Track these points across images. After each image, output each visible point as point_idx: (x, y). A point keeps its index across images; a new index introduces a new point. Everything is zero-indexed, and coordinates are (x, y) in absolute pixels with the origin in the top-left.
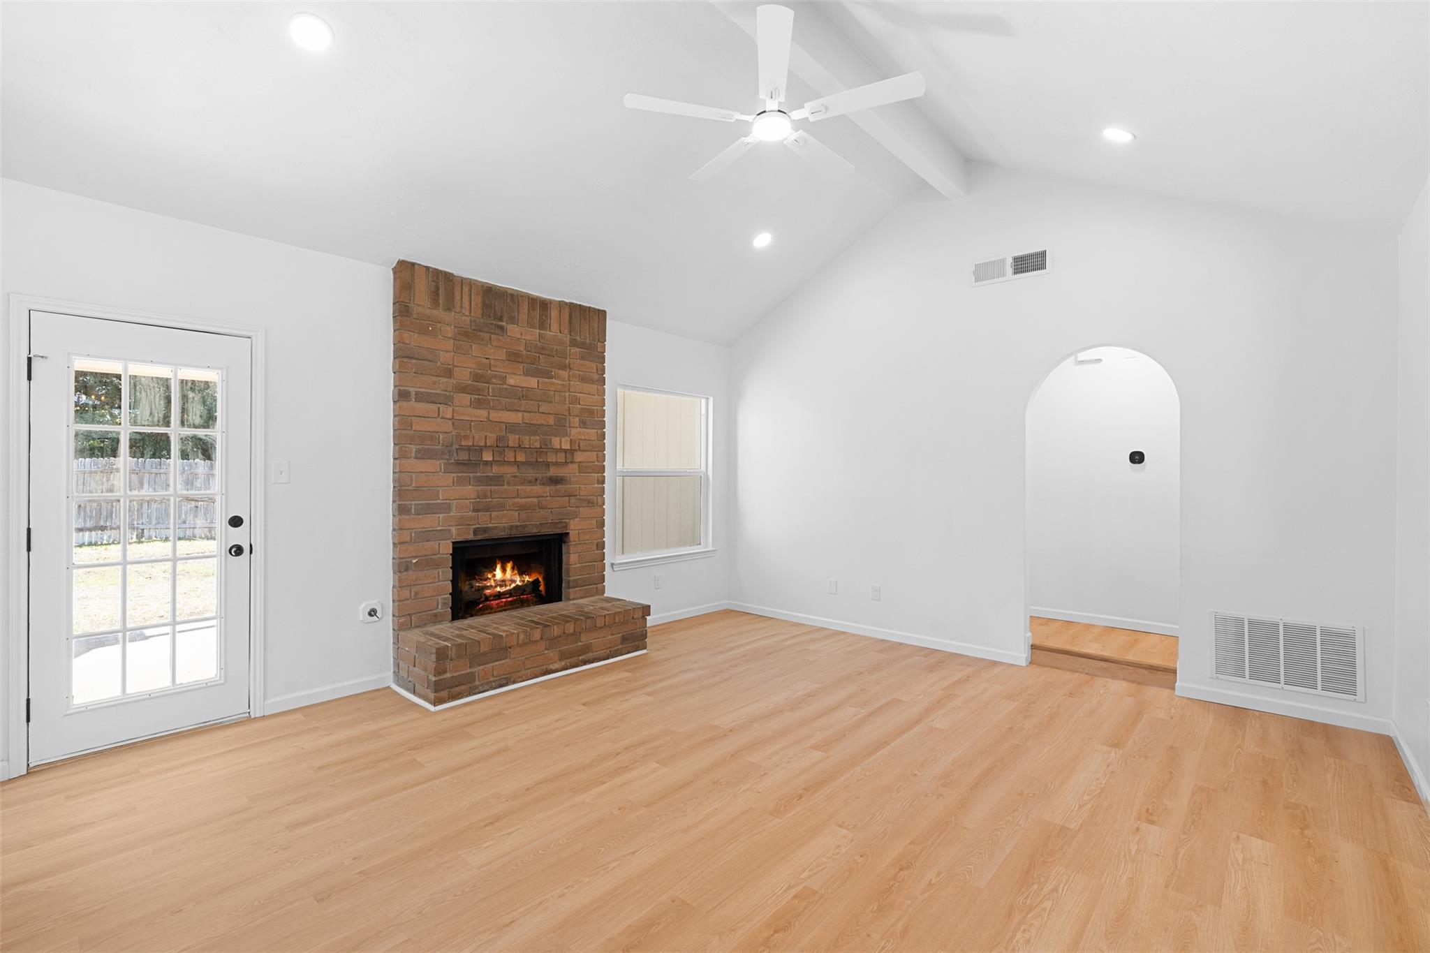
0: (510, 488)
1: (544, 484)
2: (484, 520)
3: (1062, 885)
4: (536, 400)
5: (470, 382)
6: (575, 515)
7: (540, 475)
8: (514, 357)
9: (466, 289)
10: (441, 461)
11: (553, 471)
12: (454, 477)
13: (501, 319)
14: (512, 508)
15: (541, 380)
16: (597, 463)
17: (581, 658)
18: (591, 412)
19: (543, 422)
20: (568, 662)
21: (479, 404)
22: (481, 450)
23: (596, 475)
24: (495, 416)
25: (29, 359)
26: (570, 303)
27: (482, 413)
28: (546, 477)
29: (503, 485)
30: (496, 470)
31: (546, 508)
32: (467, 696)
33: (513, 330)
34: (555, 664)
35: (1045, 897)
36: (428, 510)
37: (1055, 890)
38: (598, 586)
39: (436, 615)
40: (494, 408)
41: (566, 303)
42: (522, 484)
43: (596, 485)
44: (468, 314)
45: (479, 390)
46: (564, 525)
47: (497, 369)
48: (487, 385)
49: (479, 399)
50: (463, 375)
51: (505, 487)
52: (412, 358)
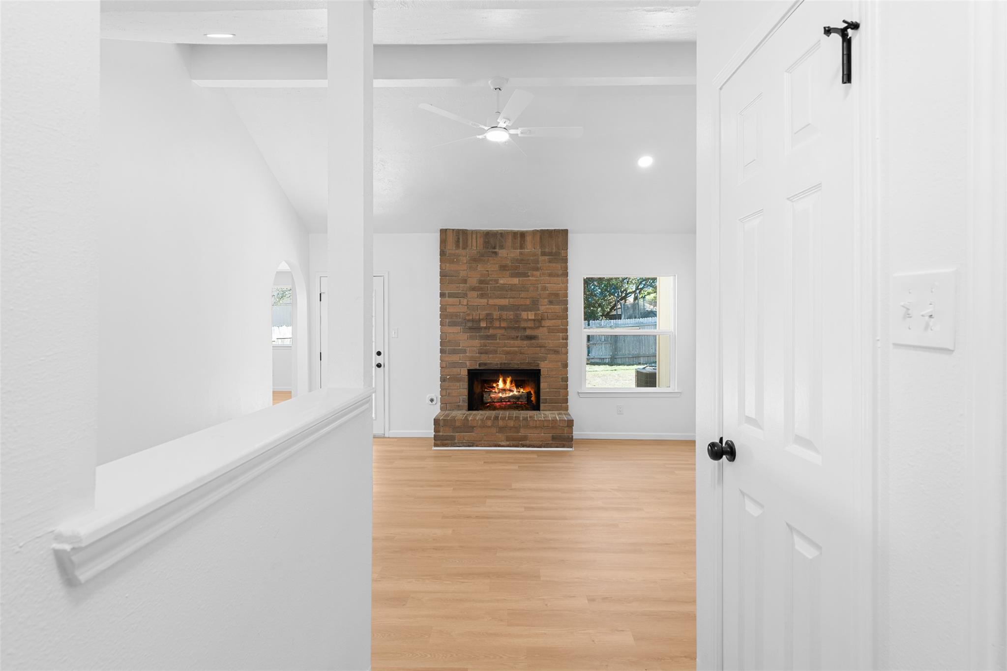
0: (501, 341)
1: (522, 340)
2: (485, 359)
4: (517, 291)
5: (477, 285)
6: (545, 359)
7: (520, 335)
8: (503, 268)
9: (474, 236)
10: (462, 327)
11: (529, 332)
12: (468, 336)
13: (495, 248)
14: (501, 353)
15: (521, 279)
16: (561, 327)
17: (520, 442)
18: (557, 295)
19: (522, 303)
20: (512, 443)
21: (482, 296)
22: (480, 320)
23: (561, 334)
24: (491, 302)
25: (320, 294)
26: (540, 230)
27: (484, 301)
28: (524, 335)
29: (496, 340)
30: (491, 332)
31: (524, 354)
32: (450, 447)
33: (502, 253)
34: (503, 442)
36: (454, 352)
38: (563, 404)
39: (459, 406)
40: (491, 297)
41: (538, 231)
42: (508, 339)
43: (561, 341)
44: (475, 249)
45: (482, 288)
46: (537, 364)
47: (493, 276)
48: (487, 285)
49: (482, 293)
50: (473, 281)
51: (498, 341)
52: (447, 276)
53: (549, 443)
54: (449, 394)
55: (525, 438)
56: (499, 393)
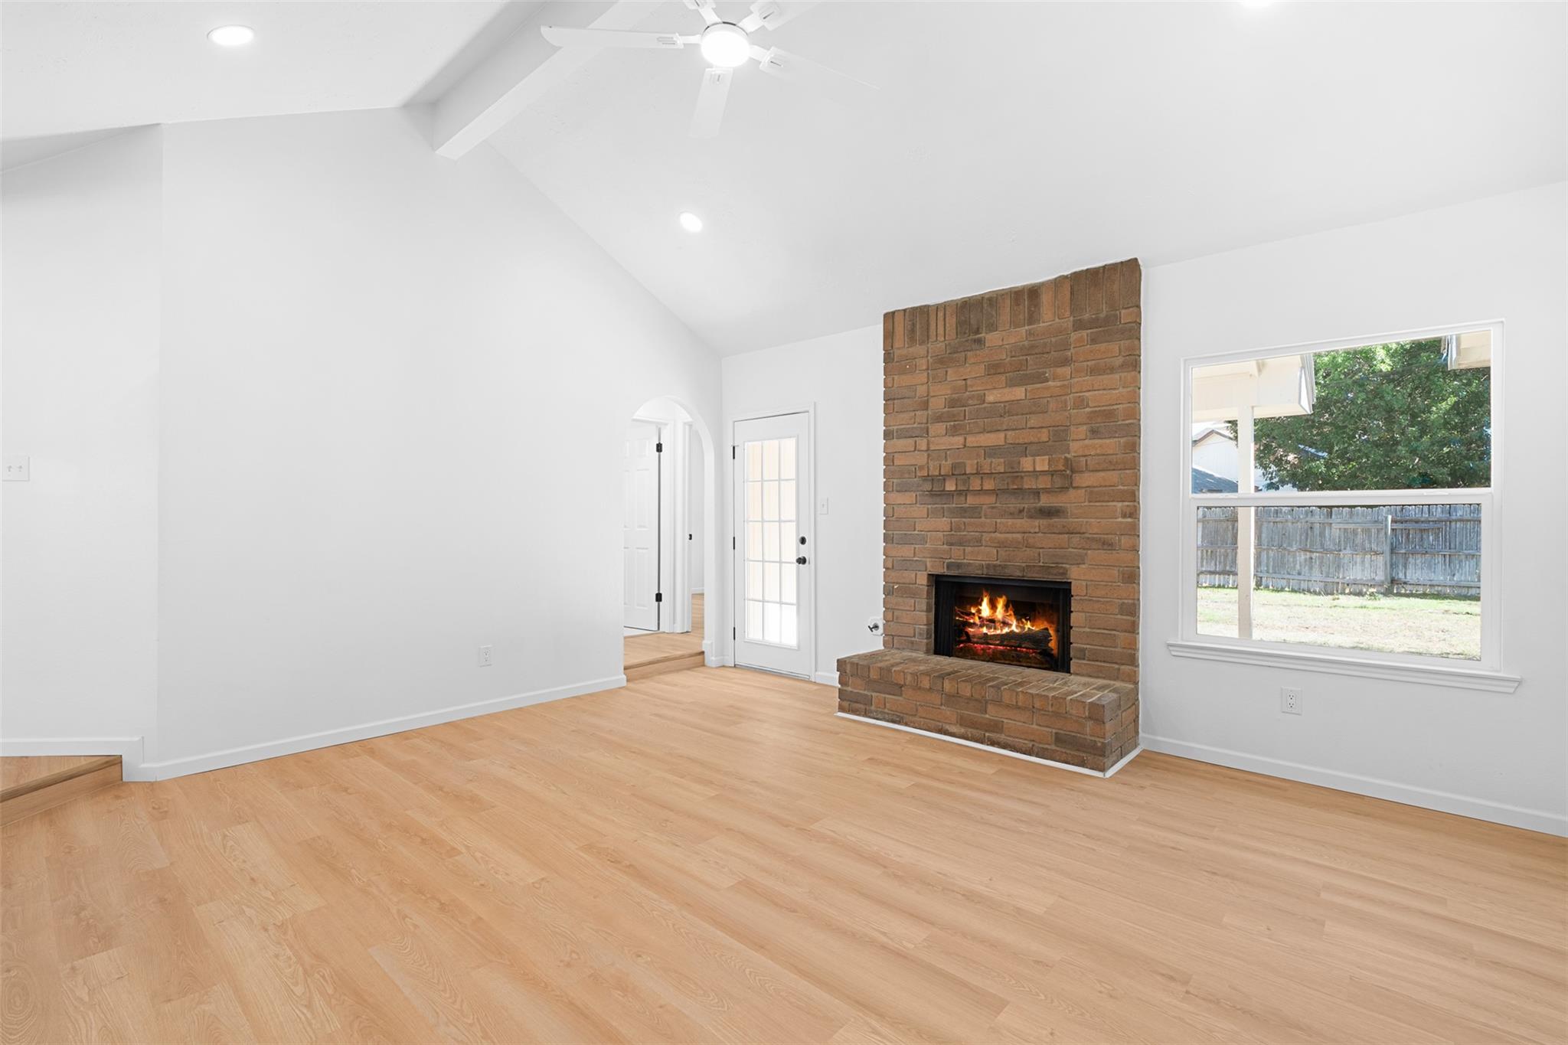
0: (988, 521)
1: (1031, 517)
2: (957, 554)
3: (309, 1015)
4: (1023, 414)
5: (946, 409)
6: (1080, 561)
7: (1026, 506)
8: (994, 369)
9: (941, 314)
10: (918, 493)
11: (1045, 501)
12: (928, 509)
13: (977, 332)
14: (989, 543)
15: (1029, 387)
16: (1121, 487)
17: (987, 734)
18: (1109, 415)
19: (1032, 439)
20: (970, 731)
21: (954, 431)
22: (944, 479)
23: (1120, 504)
24: (972, 440)
25: (734, 447)
26: (1071, 274)
27: (958, 440)
28: (1035, 508)
29: (980, 517)
30: (971, 500)
31: (1033, 547)
33: (992, 338)
35: (310, 991)
36: (905, 540)
37: (309, 1006)
38: (1123, 667)
39: (912, 643)
40: (970, 433)
41: (1066, 277)
42: (1002, 516)
43: (1120, 520)
44: (943, 339)
45: (954, 416)
46: (1061, 571)
47: (975, 389)
48: (964, 408)
49: (954, 426)
50: (938, 404)
51: (983, 519)
52: (894, 399)
53: (1047, 749)
54: (897, 618)
55: (996, 726)
56: (981, 626)
